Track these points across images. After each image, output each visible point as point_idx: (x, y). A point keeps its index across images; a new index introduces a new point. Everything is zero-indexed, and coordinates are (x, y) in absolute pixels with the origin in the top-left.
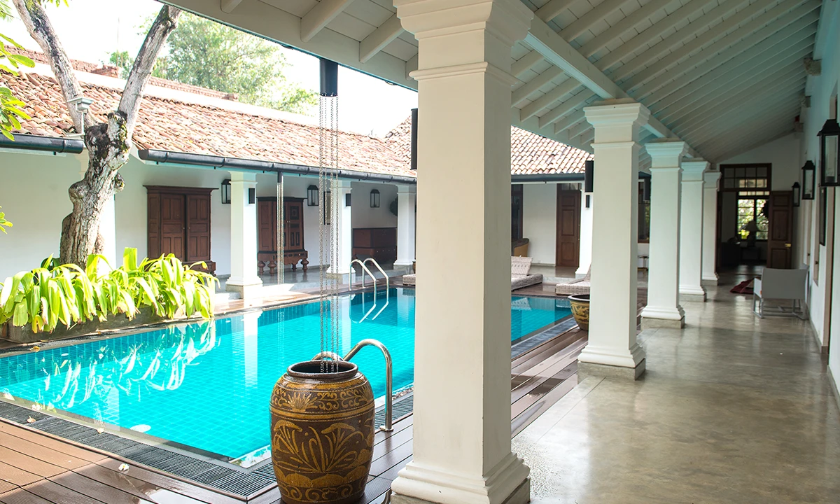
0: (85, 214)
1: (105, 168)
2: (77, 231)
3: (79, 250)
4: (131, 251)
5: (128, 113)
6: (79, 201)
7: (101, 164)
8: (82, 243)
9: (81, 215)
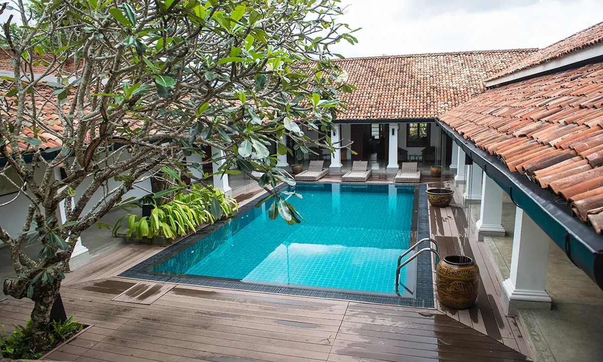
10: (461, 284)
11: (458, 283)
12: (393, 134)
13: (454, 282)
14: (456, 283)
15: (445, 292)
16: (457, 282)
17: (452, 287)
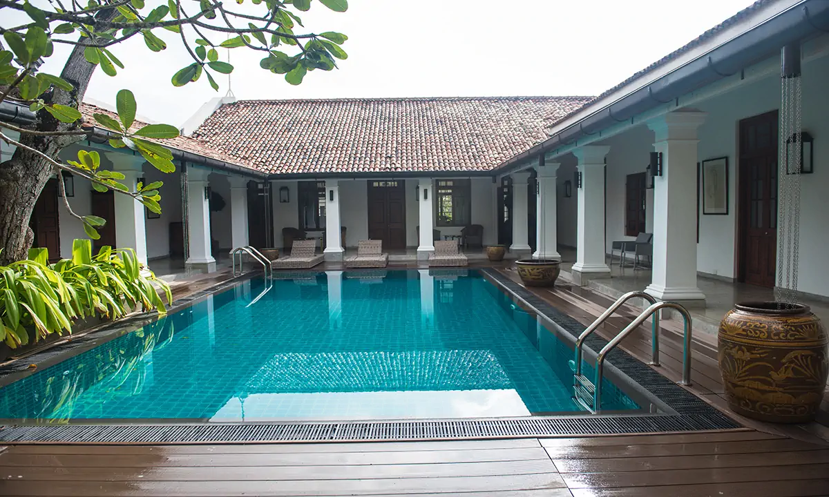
0: (20, 201)
1: (51, 145)
2: (8, 221)
3: (9, 245)
4: (83, 243)
5: (80, 81)
6: (12, 184)
7: (46, 140)
8: (14, 236)
9: (14, 202)
10: (806, 357)
11: (802, 356)
12: (426, 197)
13: (792, 355)
14: (796, 357)
15: (770, 384)
16: (798, 353)
17: (786, 368)
